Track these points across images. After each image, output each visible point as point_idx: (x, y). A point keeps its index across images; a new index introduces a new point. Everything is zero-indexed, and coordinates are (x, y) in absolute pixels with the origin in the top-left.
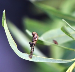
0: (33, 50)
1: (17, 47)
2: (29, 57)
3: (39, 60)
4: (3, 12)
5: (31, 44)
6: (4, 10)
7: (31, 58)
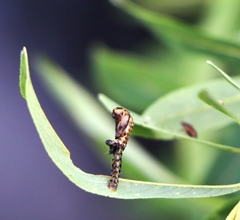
0: (118, 163)
1: (71, 158)
2: (109, 186)
3: (140, 192)
4: (22, 53)
5: (111, 146)
6: (25, 49)
7: (115, 188)
